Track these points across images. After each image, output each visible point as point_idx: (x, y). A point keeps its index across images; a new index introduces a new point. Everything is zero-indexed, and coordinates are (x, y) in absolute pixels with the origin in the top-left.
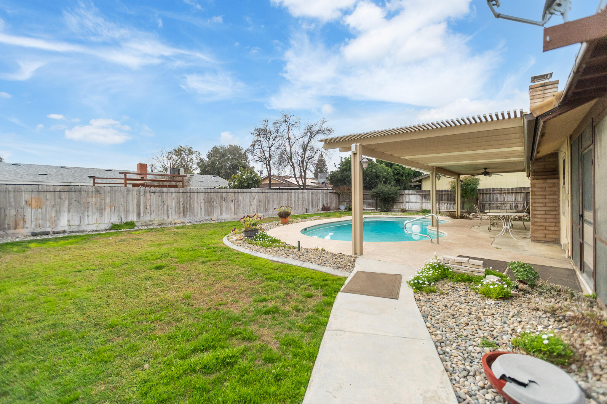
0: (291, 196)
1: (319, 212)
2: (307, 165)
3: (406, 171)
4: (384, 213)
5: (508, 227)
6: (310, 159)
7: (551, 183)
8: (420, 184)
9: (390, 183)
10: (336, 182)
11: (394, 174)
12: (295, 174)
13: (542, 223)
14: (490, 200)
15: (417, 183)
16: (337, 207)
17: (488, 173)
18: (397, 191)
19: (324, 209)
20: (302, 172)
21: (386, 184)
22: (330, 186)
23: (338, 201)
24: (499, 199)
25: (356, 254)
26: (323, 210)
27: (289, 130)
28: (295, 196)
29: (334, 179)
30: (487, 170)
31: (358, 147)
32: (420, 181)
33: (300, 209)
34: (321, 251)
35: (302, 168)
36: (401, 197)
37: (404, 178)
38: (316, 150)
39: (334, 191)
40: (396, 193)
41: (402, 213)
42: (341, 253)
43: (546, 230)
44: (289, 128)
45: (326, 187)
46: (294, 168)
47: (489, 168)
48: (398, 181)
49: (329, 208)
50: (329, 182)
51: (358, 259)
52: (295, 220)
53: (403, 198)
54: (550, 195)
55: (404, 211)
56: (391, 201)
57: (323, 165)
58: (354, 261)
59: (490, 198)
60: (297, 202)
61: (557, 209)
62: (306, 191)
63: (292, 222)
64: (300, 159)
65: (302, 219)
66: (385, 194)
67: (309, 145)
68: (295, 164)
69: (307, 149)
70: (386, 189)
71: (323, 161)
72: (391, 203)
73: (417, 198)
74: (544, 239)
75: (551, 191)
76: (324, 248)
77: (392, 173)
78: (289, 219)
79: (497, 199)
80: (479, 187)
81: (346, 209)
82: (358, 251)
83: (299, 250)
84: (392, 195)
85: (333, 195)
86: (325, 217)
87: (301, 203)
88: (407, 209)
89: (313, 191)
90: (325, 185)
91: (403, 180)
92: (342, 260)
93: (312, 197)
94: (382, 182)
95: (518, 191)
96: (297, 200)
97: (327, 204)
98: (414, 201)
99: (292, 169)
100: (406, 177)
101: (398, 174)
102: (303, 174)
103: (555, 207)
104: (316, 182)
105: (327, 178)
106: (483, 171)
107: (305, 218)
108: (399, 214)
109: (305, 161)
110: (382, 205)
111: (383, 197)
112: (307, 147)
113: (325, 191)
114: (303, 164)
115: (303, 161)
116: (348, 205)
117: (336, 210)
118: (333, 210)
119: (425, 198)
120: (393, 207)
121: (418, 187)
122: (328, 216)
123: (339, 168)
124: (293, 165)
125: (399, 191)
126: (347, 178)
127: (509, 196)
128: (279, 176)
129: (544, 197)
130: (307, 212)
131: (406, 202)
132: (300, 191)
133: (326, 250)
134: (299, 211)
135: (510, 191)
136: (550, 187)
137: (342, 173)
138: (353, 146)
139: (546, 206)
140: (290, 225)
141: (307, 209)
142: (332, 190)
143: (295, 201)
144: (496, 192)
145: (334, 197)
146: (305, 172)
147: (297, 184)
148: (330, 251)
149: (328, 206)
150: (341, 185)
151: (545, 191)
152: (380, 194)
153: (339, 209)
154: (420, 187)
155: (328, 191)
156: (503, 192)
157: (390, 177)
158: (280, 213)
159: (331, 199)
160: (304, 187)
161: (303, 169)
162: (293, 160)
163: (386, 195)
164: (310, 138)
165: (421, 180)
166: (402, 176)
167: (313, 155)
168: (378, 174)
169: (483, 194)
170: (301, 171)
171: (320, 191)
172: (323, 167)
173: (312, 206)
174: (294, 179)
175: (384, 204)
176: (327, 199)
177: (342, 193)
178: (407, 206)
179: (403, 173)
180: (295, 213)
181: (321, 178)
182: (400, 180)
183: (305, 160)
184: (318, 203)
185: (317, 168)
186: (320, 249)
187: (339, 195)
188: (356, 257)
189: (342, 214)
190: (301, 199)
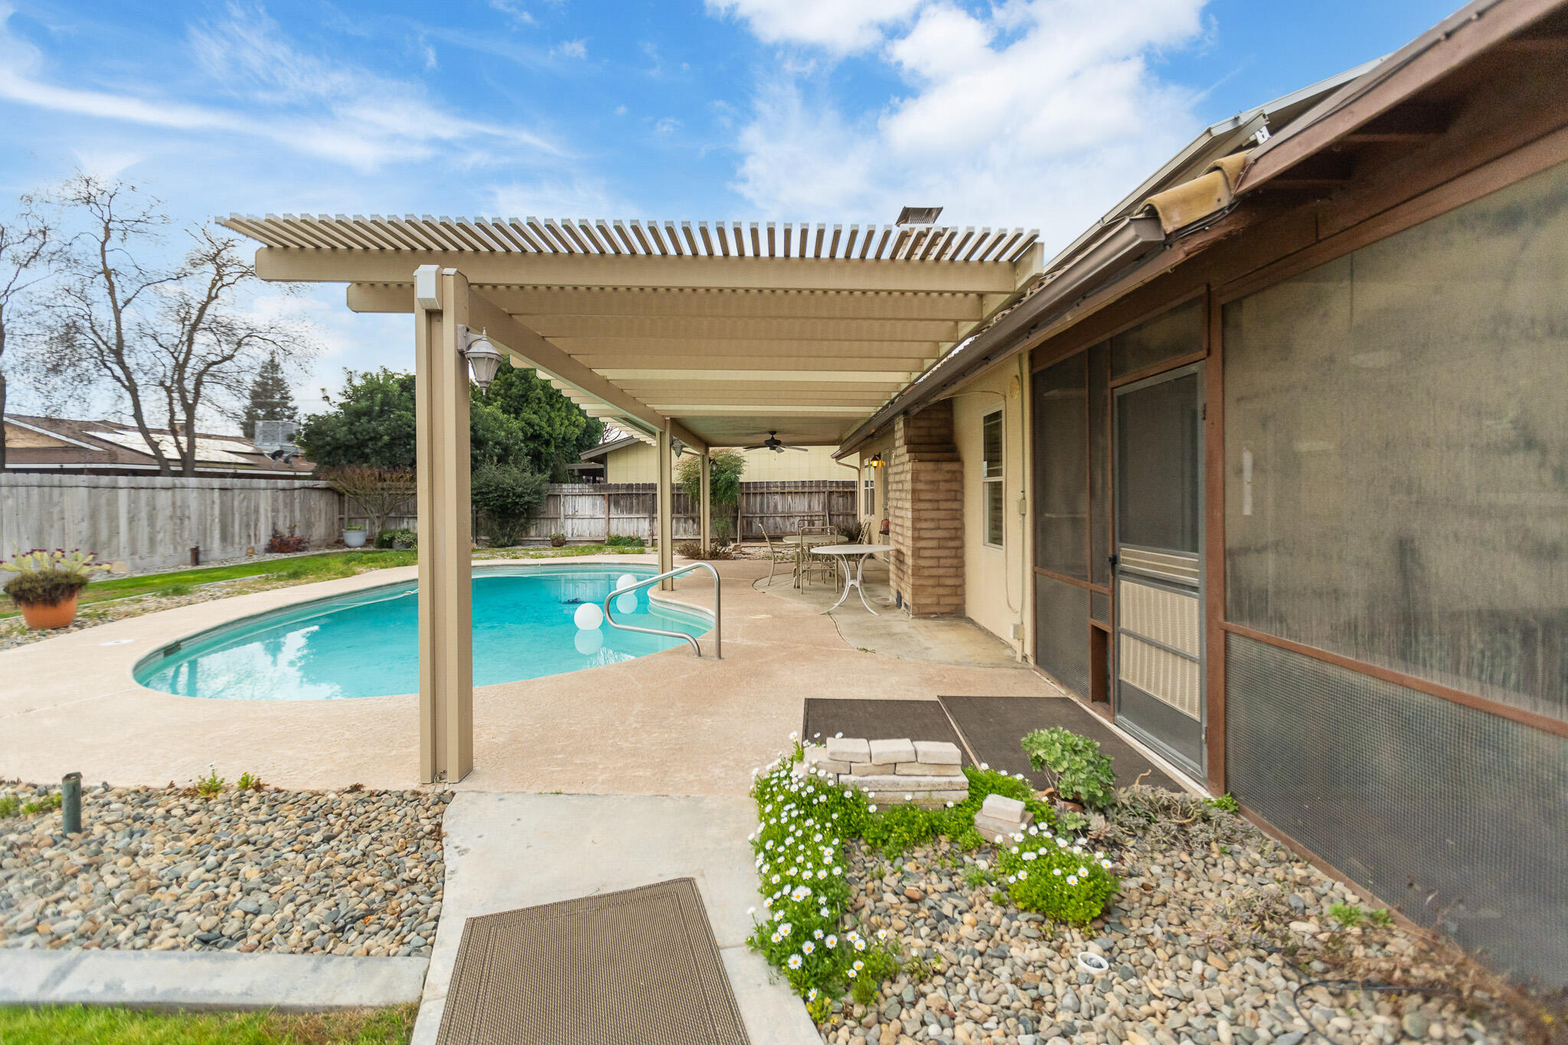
0: (112, 503)
1: (255, 559)
2: (199, 383)
3: (558, 432)
4: (502, 551)
5: (857, 584)
6: (215, 363)
7: (948, 472)
8: (602, 466)
9: (516, 462)
10: (329, 454)
11: (528, 439)
12: (138, 415)
13: (931, 570)
14: (762, 511)
15: (593, 465)
16: (336, 538)
17: (778, 443)
18: (540, 485)
19: (278, 544)
20: (178, 407)
21: (506, 463)
22: (304, 464)
23: (337, 516)
24: (780, 508)
25: (437, 775)
26: (272, 548)
27: (108, 236)
28: (133, 503)
29: (320, 443)
30: (776, 437)
31: (450, 283)
32: (602, 459)
33: (160, 549)
34: (234, 794)
35: (176, 395)
36: (551, 501)
37: (553, 450)
38: (242, 333)
39: (322, 484)
40: (538, 492)
41: (558, 551)
42: (356, 788)
43: (939, 586)
44: (107, 230)
45: (291, 469)
46: (133, 390)
47: (782, 432)
48: (537, 458)
49: (300, 541)
50: (302, 451)
51: (451, 808)
52: (120, 605)
53: (556, 507)
54: (947, 500)
55: (559, 542)
56: (522, 513)
57: (278, 396)
58: (437, 834)
59: (762, 504)
60: (144, 522)
61: (959, 533)
62: (193, 481)
63: (102, 617)
64: (169, 361)
65: (165, 594)
66: (503, 492)
67: (210, 310)
68: (139, 379)
69: (201, 325)
70: (509, 481)
71: (279, 384)
72: (522, 520)
73: (594, 505)
74: (935, 609)
75: (951, 491)
76: (255, 775)
77: (521, 435)
78: (80, 605)
79: (776, 506)
80: (742, 479)
81: (369, 542)
82: (451, 762)
83: (74, 824)
84: (527, 498)
85: (315, 495)
86: (279, 578)
87: (169, 527)
88: (569, 537)
89: (228, 482)
90: (287, 461)
91: (550, 454)
92: (364, 840)
93: (222, 503)
94: (495, 459)
95: (814, 489)
96: (143, 514)
97: (292, 529)
98: (588, 512)
99: (127, 395)
100: (556, 447)
101: (535, 437)
102: (181, 416)
103: (956, 529)
104: (249, 449)
105: (291, 438)
106: (769, 437)
107: (178, 591)
108: (549, 553)
109: (188, 371)
110: (496, 528)
111: (498, 503)
112: (199, 319)
113: (281, 483)
114: (181, 379)
115: (180, 368)
116: (377, 530)
117: (328, 546)
118: (319, 547)
119: (617, 504)
120: (527, 533)
121: (594, 475)
122: (296, 575)
123: (341, 405)
124: (129, 378)
125: (545, 486)
126: (371, 439)
127: (797, 499)
128: (48, 419)
129: (935, 506)
130: (196, 560)
131: (566, 517)
132: (167, 481)
133: (272, 782)
134: (157, 559)
135: (800, 490)
136: (946, 481)
137: (352, 424)
138: (426, 280)
139: (938, 528)
140: (86, 631)
141: (195, 552)
142: (315, 478)
143: (132, 520)
144: (773, 490)
145: (323, 504)
146: (189, 410)
147: (150, 452)
148: (293, 783)
149: (298, 533)
150: (350, 462)
151: (937, 490)
152: (487, 493)
153: (340, 542)
154: (601, 473)
155: (297, 483)
156: (786, 490)
157: (517, 444)
158: (19, 582)
159: (310, 510)
160: (188, 465)
161: (183, 398)
162: (130, 362)
163: (508, 496)
164: (214, 285)
165: (605, 455)
166: (547, 443)
167: (227, 350)
168: (481, 432)
169: (748, 494)
170: (170, 404)
171: (263, 483)
172: (277, 405)
173: (224, 538)
174: (139, 436)
175: (499, 524)
176: (292, 511)
177: (353, 490)
178: (569, 529)
179: (551, 435)
180: (136, 568)
181: (269, 437)
182: (540, 453)
183: (192, 362)
184: (250, 525)
185: (257, 405)
186: (233, 779)
187: (341, 495)
188: (443, 800)
189: (352, 562)
190: (168, 512)
